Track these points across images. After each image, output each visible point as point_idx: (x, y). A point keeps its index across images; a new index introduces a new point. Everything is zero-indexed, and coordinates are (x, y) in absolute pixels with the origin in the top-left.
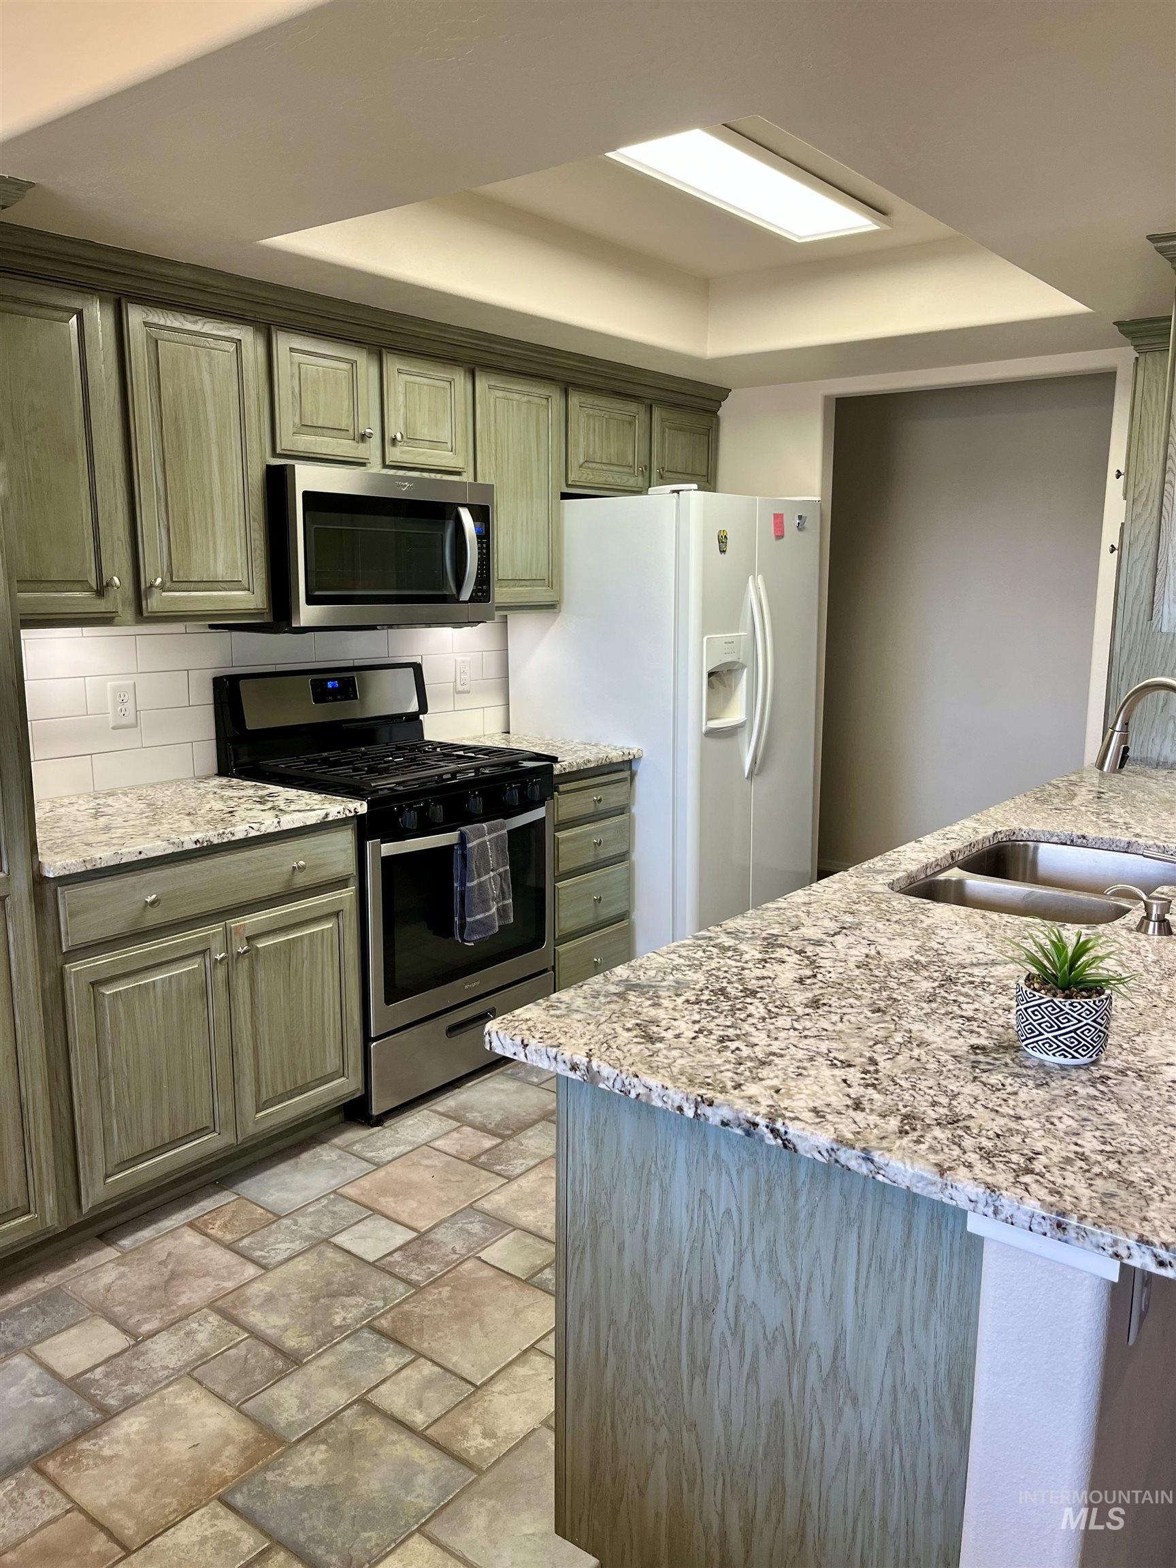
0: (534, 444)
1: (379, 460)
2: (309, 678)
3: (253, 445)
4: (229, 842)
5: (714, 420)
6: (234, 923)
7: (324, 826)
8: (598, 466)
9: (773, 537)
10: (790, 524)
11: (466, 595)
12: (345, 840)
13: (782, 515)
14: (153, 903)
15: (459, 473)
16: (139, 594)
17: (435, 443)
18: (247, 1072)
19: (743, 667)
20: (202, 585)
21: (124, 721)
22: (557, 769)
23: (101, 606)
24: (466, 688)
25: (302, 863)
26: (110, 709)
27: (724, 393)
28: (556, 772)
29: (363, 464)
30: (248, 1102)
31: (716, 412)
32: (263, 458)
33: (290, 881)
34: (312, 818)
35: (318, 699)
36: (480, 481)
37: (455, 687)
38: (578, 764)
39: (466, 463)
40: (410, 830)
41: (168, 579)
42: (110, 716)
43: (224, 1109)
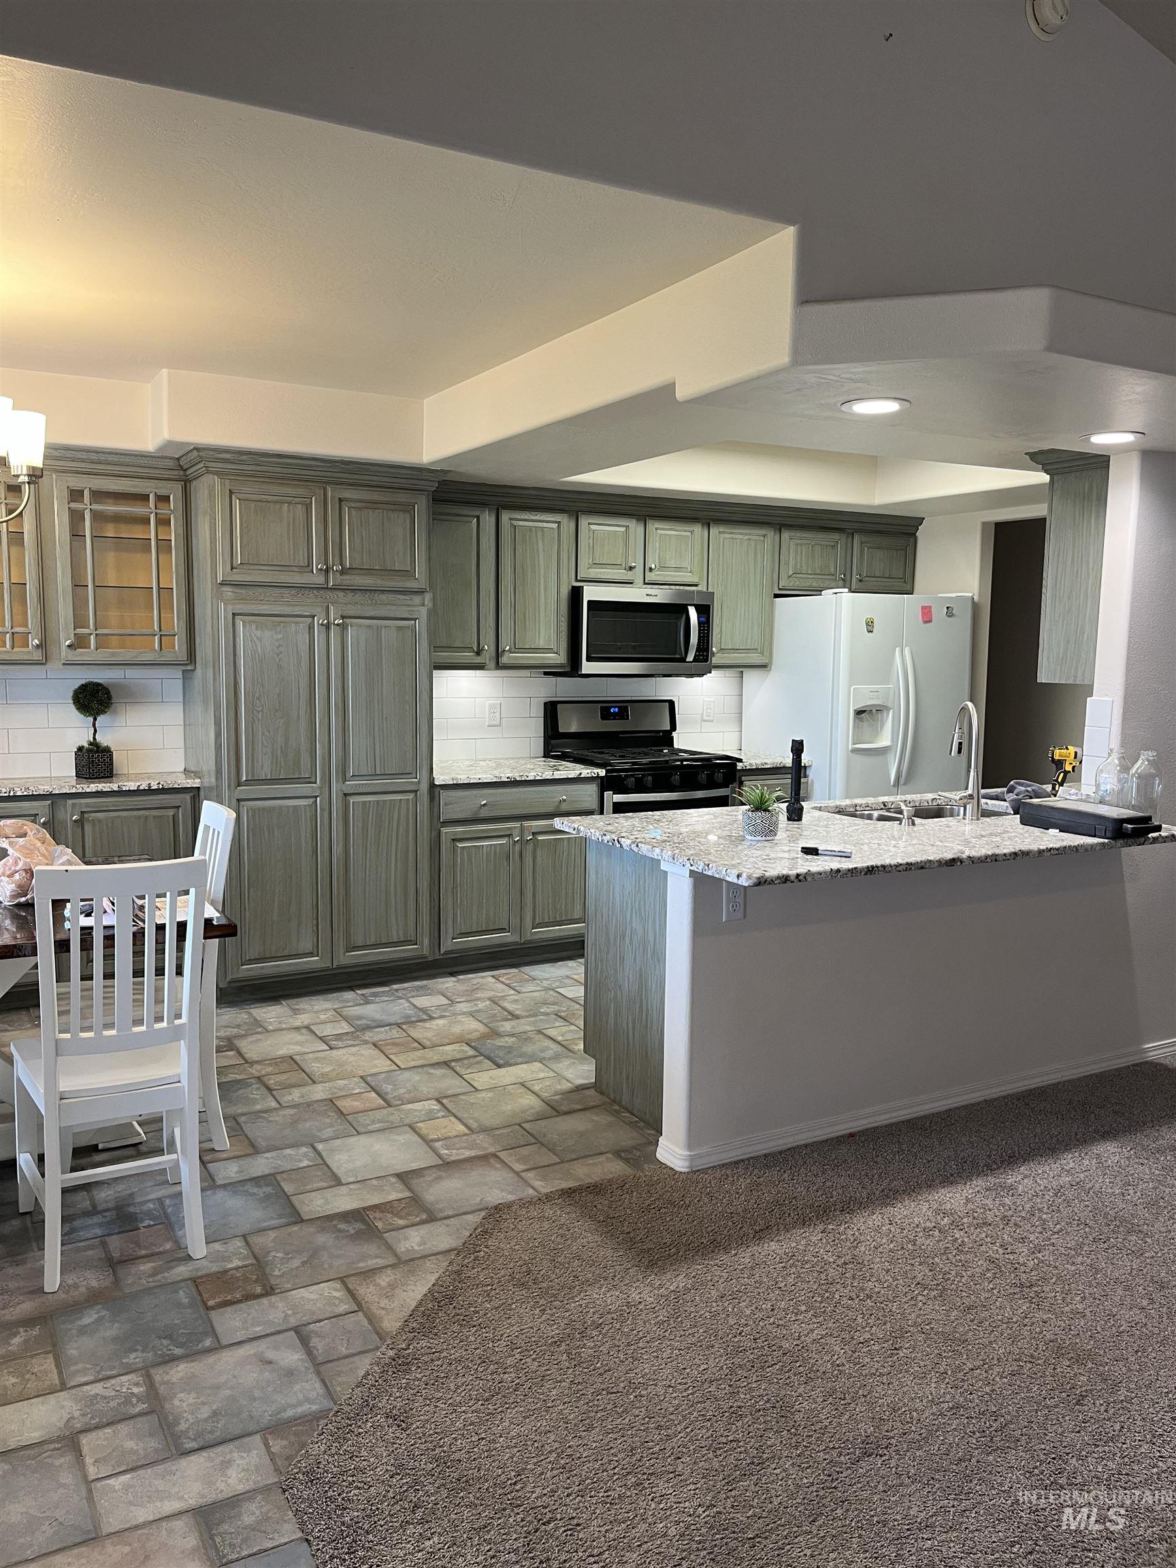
0: (752, 565)
1: (642, 580)
2: (600, 705)
3: (564, 577)
4: (525, 780)
5: (912, 540)
6: (526, 824)
7: (578, 780)
8: (805, 576)
9: (921, 622)
10: (939, 613)
11: (690, 658)
12: (593, 789)
13: (930, 607)
14: (484, 805)
15: (696, 585)
16: (498, 654)
17: (678, 569)
18: (528, 904)
19: (888, 709)
20: (531, 650)
21: (492, 723)
22: (740, 766)
23: (478, 660)
24: (710, 718)
25: (564, 797)
26: (487, 717)
27: (920, 520)
28: (738, 768)
29: (632, 583)
30: (528, 921)
31: (915, 534)
32: (569, 583)
33: (558, 806)
34: (572, 774)
35: (603, 718)
36: (710, 590)
37: (702, 717)
38: (756, 764)
39: (701, 578)
40: (632, 789)
41: (513, 647)
42: (487, 719)
43: (515, 921)
